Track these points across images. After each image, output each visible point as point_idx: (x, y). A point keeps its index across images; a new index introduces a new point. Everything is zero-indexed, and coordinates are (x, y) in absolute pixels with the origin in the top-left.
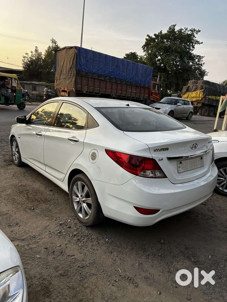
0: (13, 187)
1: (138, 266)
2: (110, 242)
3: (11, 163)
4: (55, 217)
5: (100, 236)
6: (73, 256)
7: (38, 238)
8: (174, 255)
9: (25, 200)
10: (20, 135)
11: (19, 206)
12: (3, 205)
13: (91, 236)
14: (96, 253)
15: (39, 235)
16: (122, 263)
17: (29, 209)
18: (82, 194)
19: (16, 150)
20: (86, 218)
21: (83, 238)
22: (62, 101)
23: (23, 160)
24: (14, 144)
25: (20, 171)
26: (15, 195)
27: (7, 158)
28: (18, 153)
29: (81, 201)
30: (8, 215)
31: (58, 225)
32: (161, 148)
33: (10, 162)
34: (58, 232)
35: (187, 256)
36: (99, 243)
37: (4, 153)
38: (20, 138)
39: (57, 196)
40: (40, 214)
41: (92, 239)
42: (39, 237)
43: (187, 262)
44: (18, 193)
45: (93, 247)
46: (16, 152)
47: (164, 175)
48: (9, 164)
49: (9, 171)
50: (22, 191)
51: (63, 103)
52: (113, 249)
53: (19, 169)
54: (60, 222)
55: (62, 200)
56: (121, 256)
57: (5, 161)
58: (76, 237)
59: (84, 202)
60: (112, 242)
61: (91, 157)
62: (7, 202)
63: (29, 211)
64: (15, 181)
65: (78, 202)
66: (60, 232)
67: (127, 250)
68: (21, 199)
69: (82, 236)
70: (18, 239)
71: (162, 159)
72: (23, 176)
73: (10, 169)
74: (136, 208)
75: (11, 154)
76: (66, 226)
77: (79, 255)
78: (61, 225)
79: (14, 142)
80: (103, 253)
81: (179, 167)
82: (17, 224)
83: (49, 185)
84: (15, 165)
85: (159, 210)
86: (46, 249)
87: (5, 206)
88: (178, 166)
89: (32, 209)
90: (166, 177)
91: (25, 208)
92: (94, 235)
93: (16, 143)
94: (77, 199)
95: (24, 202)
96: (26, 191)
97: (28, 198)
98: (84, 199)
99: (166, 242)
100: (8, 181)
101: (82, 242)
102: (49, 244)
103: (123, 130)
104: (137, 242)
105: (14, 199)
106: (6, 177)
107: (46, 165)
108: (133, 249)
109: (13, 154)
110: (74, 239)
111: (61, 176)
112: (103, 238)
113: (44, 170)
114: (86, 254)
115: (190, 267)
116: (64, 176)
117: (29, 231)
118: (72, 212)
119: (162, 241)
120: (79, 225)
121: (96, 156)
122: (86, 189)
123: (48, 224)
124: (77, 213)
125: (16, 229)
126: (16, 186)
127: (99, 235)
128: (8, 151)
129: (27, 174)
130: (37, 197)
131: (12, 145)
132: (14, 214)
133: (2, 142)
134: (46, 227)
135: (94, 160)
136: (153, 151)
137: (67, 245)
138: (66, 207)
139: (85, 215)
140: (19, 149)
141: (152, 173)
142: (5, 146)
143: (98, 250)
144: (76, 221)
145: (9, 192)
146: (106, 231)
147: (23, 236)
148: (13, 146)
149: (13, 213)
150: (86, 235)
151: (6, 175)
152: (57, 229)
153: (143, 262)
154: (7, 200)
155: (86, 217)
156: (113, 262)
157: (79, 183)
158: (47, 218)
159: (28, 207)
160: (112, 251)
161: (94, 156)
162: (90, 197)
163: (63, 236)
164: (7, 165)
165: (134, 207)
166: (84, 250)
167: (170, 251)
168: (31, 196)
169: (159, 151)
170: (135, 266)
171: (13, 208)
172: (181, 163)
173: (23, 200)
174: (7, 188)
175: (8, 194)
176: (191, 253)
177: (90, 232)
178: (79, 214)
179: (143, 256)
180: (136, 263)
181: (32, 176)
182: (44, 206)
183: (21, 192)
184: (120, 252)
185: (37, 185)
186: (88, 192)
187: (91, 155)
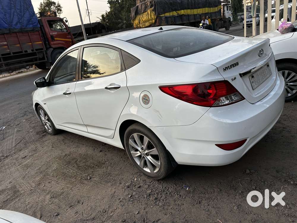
0: (57, 160)
1: (238, 210)
2: (192, 191)
3: (45, 133)
4: (118, 180)
5: (178, 187)
6: (159, 220)
7: (110, 212)
8: (269, 183)
9: (76, 170)
10: (45, 100)
11: (73, 180)
12: (55, 184)
13: (168, 190)
14: (183, 209)
15: (109, 207)
16: (218, 212)
17: (85, 180)
18: (143, 146)
19: (45, 119)
20: (155, 172)
21: (160, 196)
22: (82, 47)
23: (58, 127)
24: (41, 112)
25: (58, 140)
26: (63, 168)
27: (38, 129)
28: (49, 121)
29: (144, 154)
30: (64, 195)
31: (125, 188)
32: (231, 65)
33: (43, 133)
34: (129, 196)
35: (284, 180)
36: (180, 196)
37: (33, 125)
38: (45, 104)
39: (109, 155)
40: (100, 182)
41: (170, 193)
42: (111, 210)
43: (288, 187)
44: (65, 165)
45: (176, 203)
46: (46, 120)
47: (241, 97)
48: (43, 136)
49: (46, 143)
50: (69, 161)
51: (84, 48)
52: (199, 197)
53: (56, 137)
54: (127, 184)
55: (117, 158)
56: (212, 203)
57: (37, 133)
58: (151, 196)
59: (147, 154)
60: (194, 190)
61: (143, 101)
62: (58, 179)
63: (86, 182)
64: (57, 153)
65: (140, 157)
66: (131, 196)
67: (216, 194)
68: (71, 170)
69: (158, 194)
70: (87, 220)
71: (235, 78)
72: (64, 144)
73: (46, 140)
74: (219, 146)
75: (41, 124)
76: (135, 186)
77: (165, 217)
78: (129, 187)
79: (40, 111)
80: (191, 206)
81: (253, 82)
82: (79, 202)
83: (96, 146)
84: (50, 134)
85: (246, 140)
86: (125, 221)
87: (57, 185)
88: (251, 81)
89: (89, 179)
90: (244, 99)
91: (80, 180)
92: (171, 187)
93: (43, 111)
94: (138, 153)
95: (76, 173)
96: (73, 159)
97: (79, 167)
98: (146, 152)
99: (252, 171)
100: (50, 155)
101: (161, 200)
102: (125, 215)
103: (174, 57)
104: (222, 181)
105: (64, 174)
106: (45, 151)
107: (86, 126)
108: (221, 190)
109: (44, 124)
110: (151, 199)
111: (110, 133)
112: (182, 188)
113: (85, 132)
114: (172, 213)
115: (294, 192)
116: (113, 132)
117: (96, 206)
118: (134, 169)
119: (248, 171)
120: (148, 181)
121: (149, 98)
122: (146, 140)
123: (114, 190)
124: (142, 169)
125: (79, 207)
126: (60, 158)
127: (176, 186)
128: (36, 121)
129: (67, 141)
130: (88, 163)
131: (39, 114)
132: (71, 190)
133: (27, 114)
134: (112, 195)
135: (148, 103)
136: (223, 71)
137: (147, 210)
138: (125, 164)
139: (153, 169)
140: (48, 117)
141: (228, 99)
142: (32, 118)
143: (183, 204)
144: (144, 177)
145: (55, 166)
146: (182, 180)
147: (92, 214)
148: (41, 115)
149: (69, 190)
150: (162, 191)
151: (45, 148)
152: (126, 193)
153: (240, 203)
154: (57, 177)
155: (154, 170)
156: (207, 214)
157: (135, 135)
158: (109, 184)
159: (83, 177)
160: (200, 200)
161: (146, 100)
162: (154, 148)
163: (136, 200)
164: (42, 137)
165: (216, 145)
166: (167, 209)
167: (263, 180)
168: (81, 164)
169: (229, 69)
170: (234, 211)
171: (66, 184)
172: (253, 77)
173: (74, 172)
174: (51, 163)
175: (55, 170)
176: (284, 175)
177: (165, 185)
178: (144, 169)
179: (236, 195)
180: (234, 207)
181: (72, 141)
182: (101, 171)
183: (69, 163)
184: (208, 198)
185: (83, 150)
186: (149, 142)
187: (142, 99)
